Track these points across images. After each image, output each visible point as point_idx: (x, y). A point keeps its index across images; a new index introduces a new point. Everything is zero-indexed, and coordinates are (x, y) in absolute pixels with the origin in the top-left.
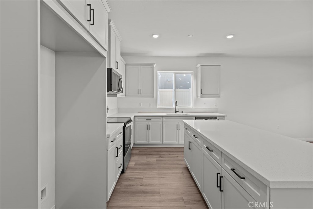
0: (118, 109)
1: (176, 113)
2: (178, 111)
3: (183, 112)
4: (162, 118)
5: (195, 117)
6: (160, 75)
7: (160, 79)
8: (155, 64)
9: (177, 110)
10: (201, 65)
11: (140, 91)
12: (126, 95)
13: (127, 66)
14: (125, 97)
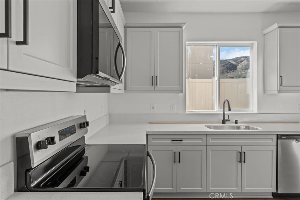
0: (110, 115)
1: (223, 122)
2: (229, 120)
3: (239, 121)
4: (204, 137)
5: (277, 135)
6: (189, 49)
7: (189, 57)
8: (185, 23)
9: (226, 118)
10: (279, 27)
11: (154, 81)
12: (125, 89)
13: (127, 29)
14: (123, 92)
